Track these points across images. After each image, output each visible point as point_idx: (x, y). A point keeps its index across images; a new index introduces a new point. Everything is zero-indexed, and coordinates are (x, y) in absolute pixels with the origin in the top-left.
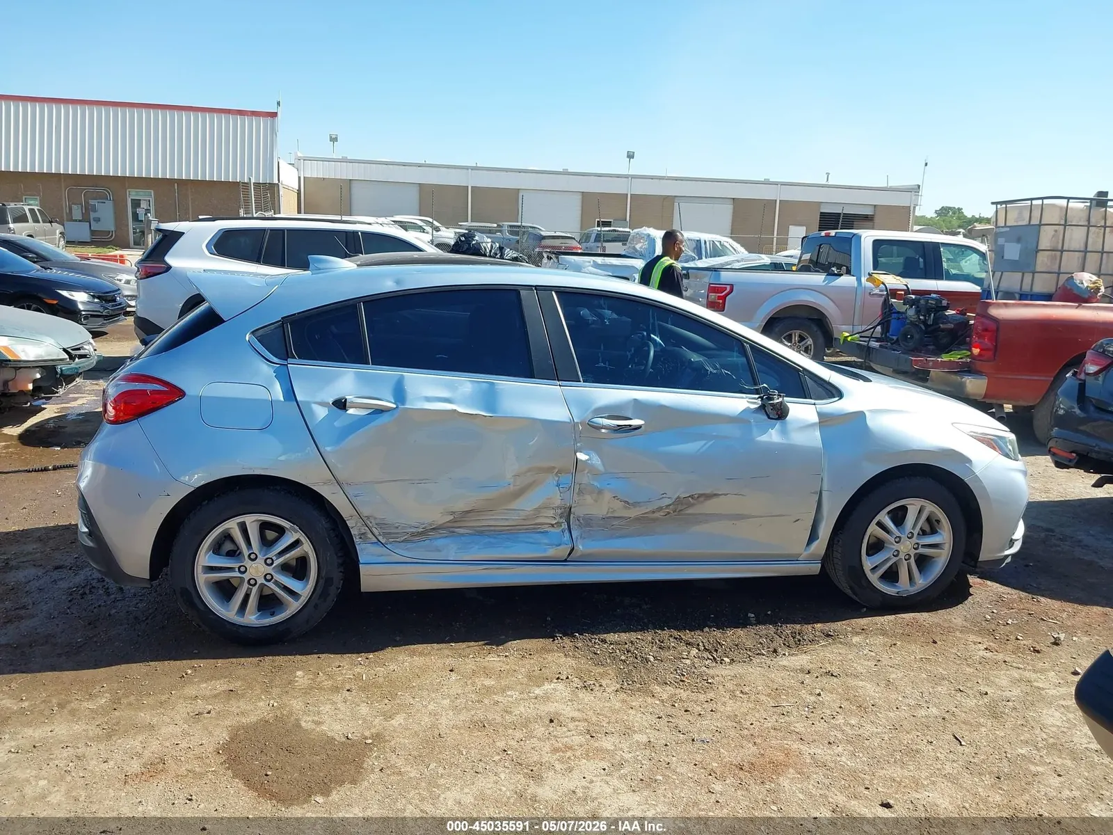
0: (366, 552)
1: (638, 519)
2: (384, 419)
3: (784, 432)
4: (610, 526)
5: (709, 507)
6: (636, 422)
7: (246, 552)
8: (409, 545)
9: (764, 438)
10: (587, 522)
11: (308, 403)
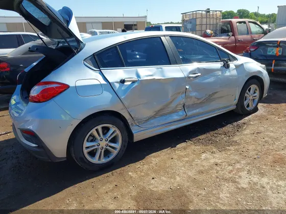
0: (134, 130)
1: (200, 103)
2: (136, 84)
3: (229, 71)
4: (194, 106)
5: (216, 96)
6: (199, 74)
7: (99, 138)
8: (145, 124)
9: (226, 74)
10: (189, 107)
11: (113, 83)
